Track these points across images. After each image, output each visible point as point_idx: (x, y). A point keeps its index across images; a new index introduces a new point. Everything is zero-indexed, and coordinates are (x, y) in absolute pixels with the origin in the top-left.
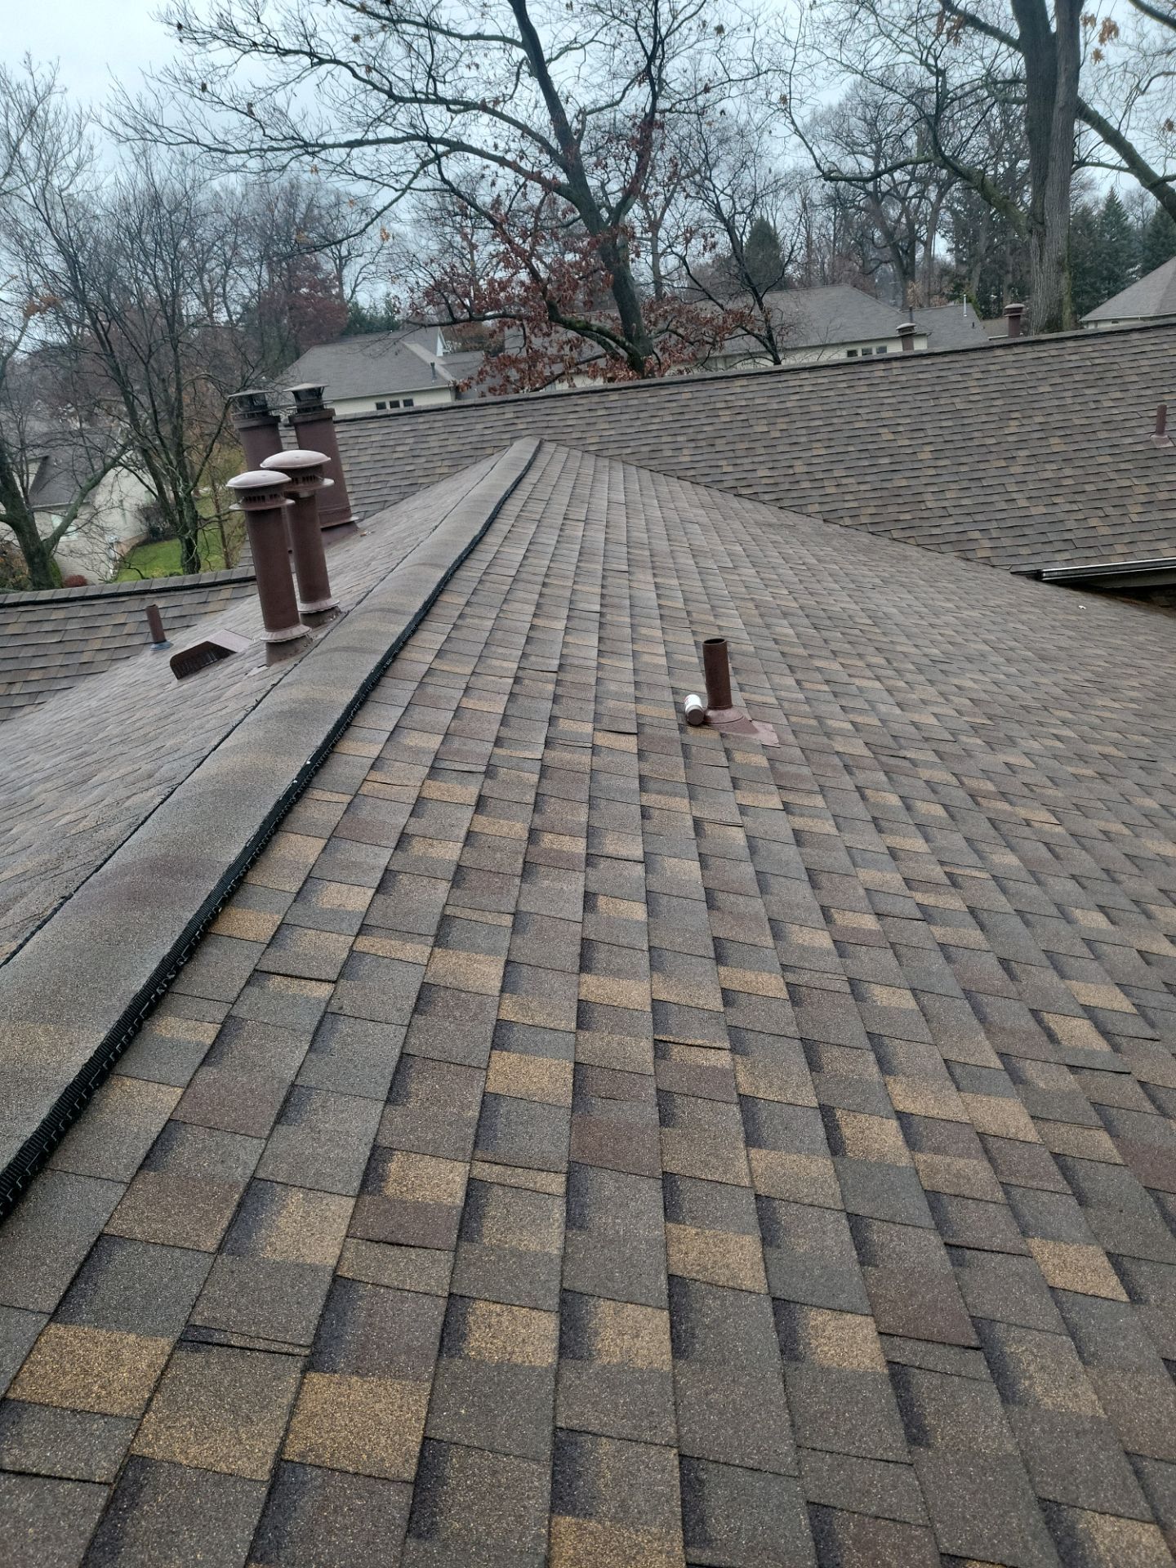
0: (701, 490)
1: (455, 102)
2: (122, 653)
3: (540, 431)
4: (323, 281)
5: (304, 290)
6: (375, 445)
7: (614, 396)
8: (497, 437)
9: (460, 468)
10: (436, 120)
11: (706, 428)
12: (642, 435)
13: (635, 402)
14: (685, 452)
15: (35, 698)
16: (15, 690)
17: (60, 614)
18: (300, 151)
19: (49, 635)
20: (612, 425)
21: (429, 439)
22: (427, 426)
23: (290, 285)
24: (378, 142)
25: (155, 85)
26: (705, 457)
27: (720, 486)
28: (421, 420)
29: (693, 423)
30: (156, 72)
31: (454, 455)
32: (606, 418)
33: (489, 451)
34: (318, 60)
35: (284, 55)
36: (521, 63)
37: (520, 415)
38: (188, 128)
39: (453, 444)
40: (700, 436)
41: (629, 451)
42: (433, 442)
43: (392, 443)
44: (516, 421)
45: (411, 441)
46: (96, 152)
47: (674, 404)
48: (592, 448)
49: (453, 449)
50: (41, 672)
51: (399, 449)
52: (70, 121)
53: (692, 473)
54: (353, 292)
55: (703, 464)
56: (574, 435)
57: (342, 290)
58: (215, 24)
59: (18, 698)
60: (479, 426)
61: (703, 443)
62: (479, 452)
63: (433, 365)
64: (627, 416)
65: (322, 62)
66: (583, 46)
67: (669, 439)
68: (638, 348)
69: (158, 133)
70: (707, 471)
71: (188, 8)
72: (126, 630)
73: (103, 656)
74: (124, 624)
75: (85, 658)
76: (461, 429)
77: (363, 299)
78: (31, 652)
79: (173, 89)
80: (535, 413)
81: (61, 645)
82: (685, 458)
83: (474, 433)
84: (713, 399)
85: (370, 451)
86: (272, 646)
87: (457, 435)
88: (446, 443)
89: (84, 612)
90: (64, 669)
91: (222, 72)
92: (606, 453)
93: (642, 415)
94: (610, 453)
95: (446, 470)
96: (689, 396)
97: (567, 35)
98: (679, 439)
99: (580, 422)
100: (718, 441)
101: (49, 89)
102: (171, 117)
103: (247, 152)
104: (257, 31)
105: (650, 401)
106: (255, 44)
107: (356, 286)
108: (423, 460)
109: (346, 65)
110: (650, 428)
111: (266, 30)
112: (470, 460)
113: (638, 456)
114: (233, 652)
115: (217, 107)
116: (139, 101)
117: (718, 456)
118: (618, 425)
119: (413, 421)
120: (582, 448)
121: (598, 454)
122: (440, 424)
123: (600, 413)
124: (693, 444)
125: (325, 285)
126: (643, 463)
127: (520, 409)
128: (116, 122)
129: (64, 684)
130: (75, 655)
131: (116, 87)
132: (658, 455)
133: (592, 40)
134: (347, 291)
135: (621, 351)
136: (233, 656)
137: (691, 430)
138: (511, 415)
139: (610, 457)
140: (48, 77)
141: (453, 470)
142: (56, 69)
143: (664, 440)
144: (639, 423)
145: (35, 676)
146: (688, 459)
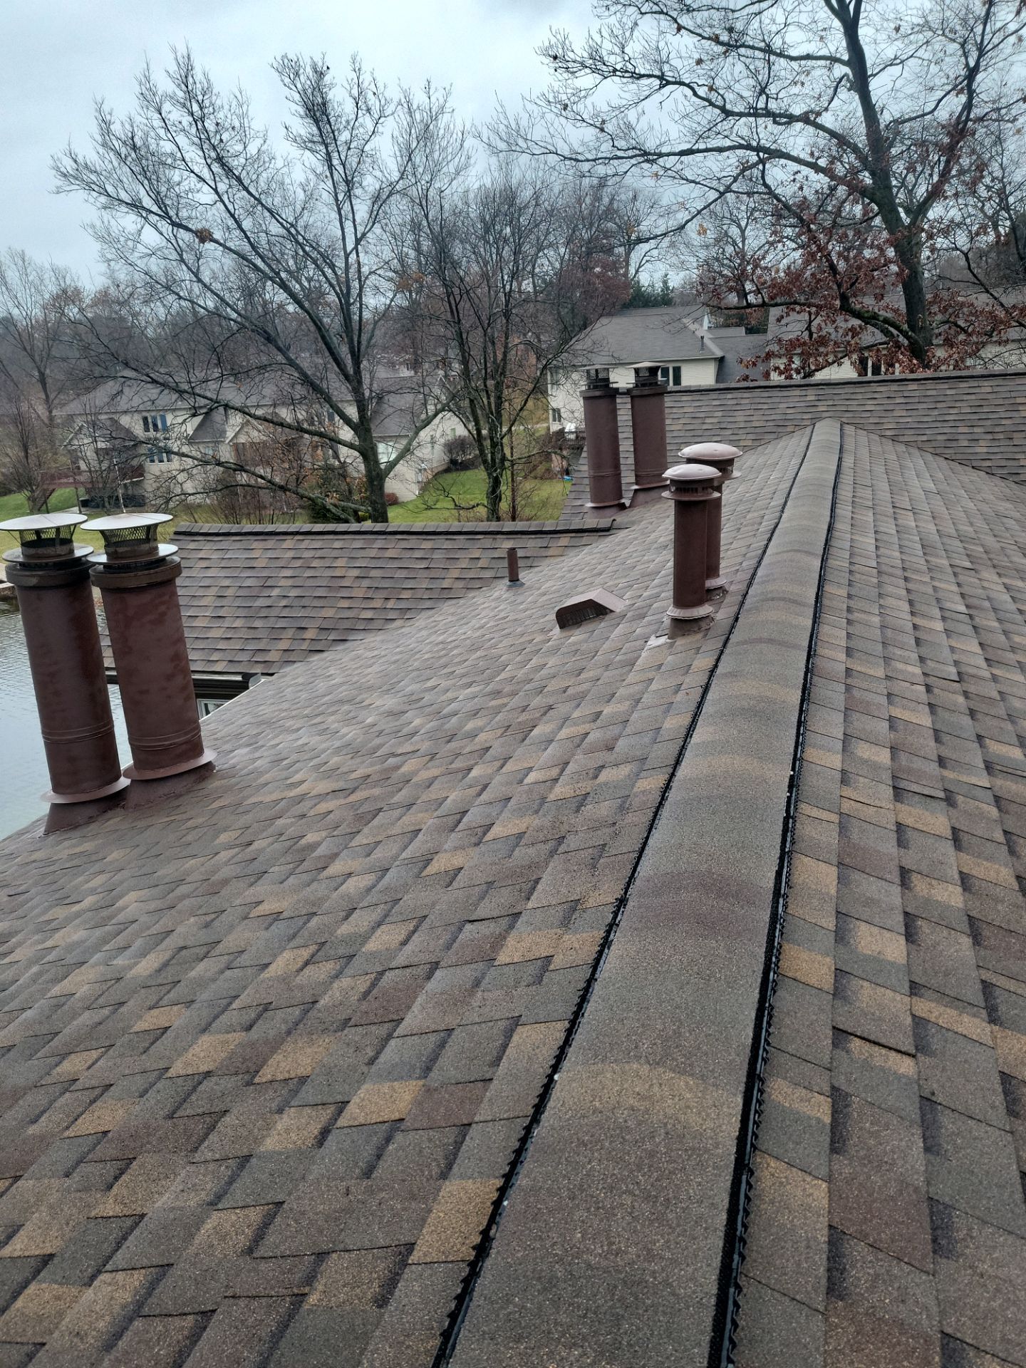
0: (997, 480)
1: (781, 115)
2: (475, 583)
3: (839, 414)
4: (614, 263)
5: (598, 269)
6: (687, 415)
7: (913, 386)
8: (799, 416)
9: (763, 442)
10: (767, 132)
11: (1004, 422)
12: (939, 425)
13: (933, 393)
14: (982, 443)
15: (405, 613)
16: (390, 604)
17: (427, 545)
18: (641, 159)
19: (417, 561)
20: (910, 413)
21: (736, 413)
22: (734, 402)
23: (587, 265)
24: (707, 150)
25: (530, 107)
26: (1002, 449)
27: (1017, 479)
28: (729, 396)
29: (991, 416)
30: (534, 97)
31: (758, 430)
32: (904, 407)
33: (789, 429)
34: (664, 82)
35: (638, 79)
36: (841, 80)
37: (820, 398)
38: (550, 141)
39: (758, 420)
40: (997, 429)
41: (925, 438)
42: (740, 417)
43: (702, 415)
44: (817, 403)
45: (720, 414)
46: (472, 161)
47: (973, 397)
48: (889, 433)
49: (757, 424)
50: (410, 591)
51: (708, 421)
52: (455, 136)
53: (988, 463)
54: (637, 271)
55: (999, 456)
56: (871, 421)
57: (627, 270)
58: (586, 55)
59: (392, 612)
60: (782, 406)
61: (1001, 436)
62: (780, 430)
63: (702, 338)
64: (925, 406)
65: (668, 83)
66: (902, 62)
67: (966, 430)
68: (919, 338)
69: (525, 146)
70: (1003, 463)
71: (567, 42)
72: (481, 563)
73: (460, 584)
74: (478, 558)
75: (445, 584)
76: (766, 407)
77: (644, 279)
78: (403, 574)
79: (544, 110)
80: (836, 397)
81: (428, 571)
82: (981, 449)
83: (778, 411)
84: (1013, 394)
85: (682, 421)
86: (677, 622)
87: (761, 412)
88: (751, 418)
89: (448, 545)
90: (428, 592)
91: (583, 93)
92: (901, 439)
93: (939, 405)
94: (906, 439)
95: (750, 443)
96: (989, 390)
97: (890, 53)
98: (976, 430)
99: (878, 408)
100: (1015, 435)
101: (442, 110)
102: (538, 133)
103: (594, 160)
104: (619, 59)
105: (949, 392)
106: (615, 70)
107: (640, 267)
108: (730, 432)
109: (688, 86)
110: (947, 418)
111: (627, 58)
112: (773, 436)
113: (934, 444)
114: (612, 611)
115: (579, 124)
116: (516, 120)
117: (1015, 449)
118: (915, 413)
119: (722, 396)
120: (879, 432)
121: (894, 439)
122: (747, 401)
123: (898, 401)
124: (990, 437)
125: (614, 266)
126: (938, 451)
127: (821, 392)
128: (493, 137)
129: (428, 604)
130: (438, 581)
131: (500, 110)
132: (954, 444)
133: (911, 56)
134: (632, 271)
135: (901, 339)
136: (612, 615)
137: (989, 423)
138: (813, 398)
139: (907, 444)
140: (442, 101)
141: (757, 443)
142: (448, 94)
143: (961, 430)
144: (936, 412)
145: (405, 595)
146: (985, 450)
